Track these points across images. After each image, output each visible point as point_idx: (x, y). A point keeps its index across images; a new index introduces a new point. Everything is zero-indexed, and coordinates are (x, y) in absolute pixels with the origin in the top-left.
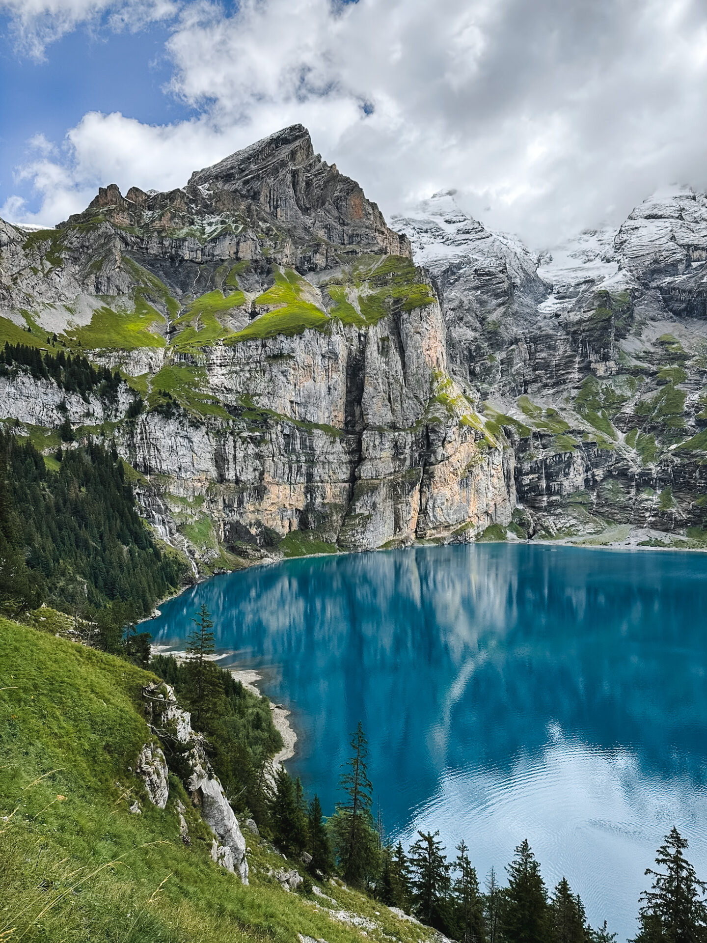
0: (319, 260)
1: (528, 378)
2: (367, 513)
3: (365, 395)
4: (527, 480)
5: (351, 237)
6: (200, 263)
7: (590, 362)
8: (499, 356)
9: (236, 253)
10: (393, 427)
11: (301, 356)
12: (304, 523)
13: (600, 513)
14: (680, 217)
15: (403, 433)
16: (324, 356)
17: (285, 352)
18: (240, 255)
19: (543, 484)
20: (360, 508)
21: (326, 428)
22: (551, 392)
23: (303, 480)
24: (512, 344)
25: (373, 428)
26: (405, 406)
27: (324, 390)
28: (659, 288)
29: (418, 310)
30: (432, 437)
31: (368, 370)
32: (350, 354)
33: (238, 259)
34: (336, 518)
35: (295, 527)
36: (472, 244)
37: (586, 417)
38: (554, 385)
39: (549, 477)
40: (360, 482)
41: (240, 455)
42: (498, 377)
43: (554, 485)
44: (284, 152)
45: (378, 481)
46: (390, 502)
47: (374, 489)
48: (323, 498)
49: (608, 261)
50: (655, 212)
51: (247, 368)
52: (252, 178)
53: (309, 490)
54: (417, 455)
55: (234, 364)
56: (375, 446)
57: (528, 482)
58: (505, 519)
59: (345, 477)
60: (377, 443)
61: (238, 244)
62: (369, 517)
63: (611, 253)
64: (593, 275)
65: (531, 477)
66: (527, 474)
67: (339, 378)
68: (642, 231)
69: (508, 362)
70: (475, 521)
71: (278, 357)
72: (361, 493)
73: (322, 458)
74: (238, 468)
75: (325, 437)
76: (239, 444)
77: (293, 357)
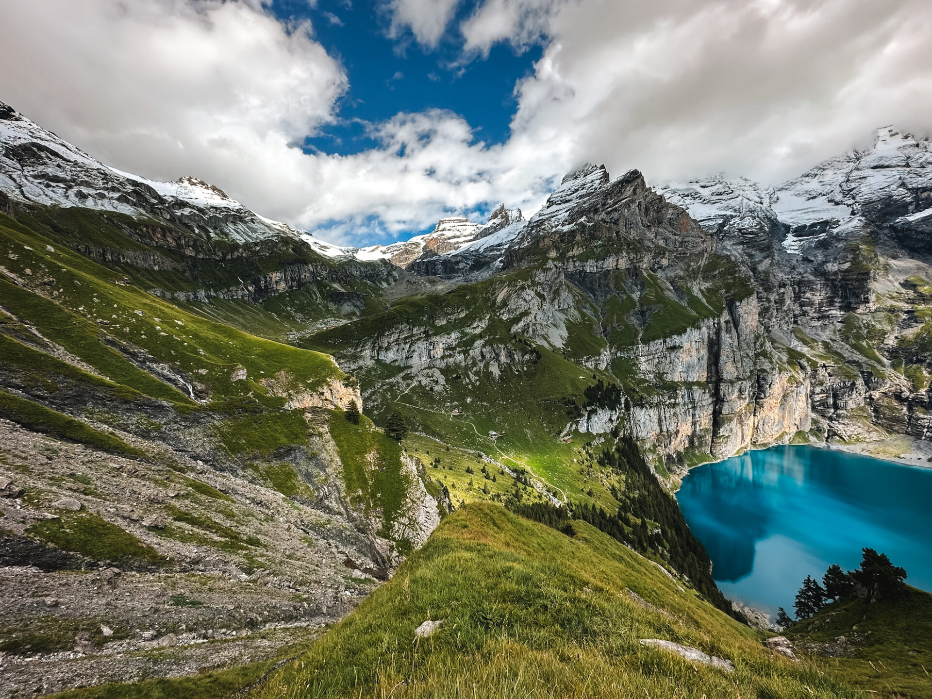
0: (664, 261)
2: (727, 435)
3: (721, 362)
4: (817, 398)
6: (596, 274)
7: (850, 303)
9: (617, 266)
10: (738, 379)
11: (685, 345)
12: (692, 443)
13: (879, 424)
15: (744, 382)
16: (696, 342)
17: (677, 344)
18: (619, 266)
19: (831, 401)
20: (722, 431)
21: (698, 383)
22: (818, 324)
23: (690, 418)
24: (782, 288)
25: (725, 382)
26: (744, 364)
27: (696, 361)
29: (746, 299)
30: (762, 382)
31: (723, 346)
32: (709, 337)
33: (617, 269)
34: (709, 438)
37: (854, 347)
38: (819, 319)
39: (836, 397)
40: (721, 416)
41: (667, 416)
42: (775, 314)
43: (840, 403)
45: (732, 415)
46: (739, 426)
47: (731, 420)
48: (700, 426)
51: (657, 356)
53: (694, 424)
54: (751, 393)
55: (649, 355)
56: (729, 393)
58: (807, 427)
59: (711, 412)
60: (730, 391)
61: (617, 261)
62: (728, 437)
65: (821, 396)
66: (819, 394)
67: (704, 352)
70: (787, 430)
71: (673, 348)
72: (723, 423)
73: (699, 404)
74: (667, 424)
75: (699, 391)
76: (666, 409)
77: (681, 347)
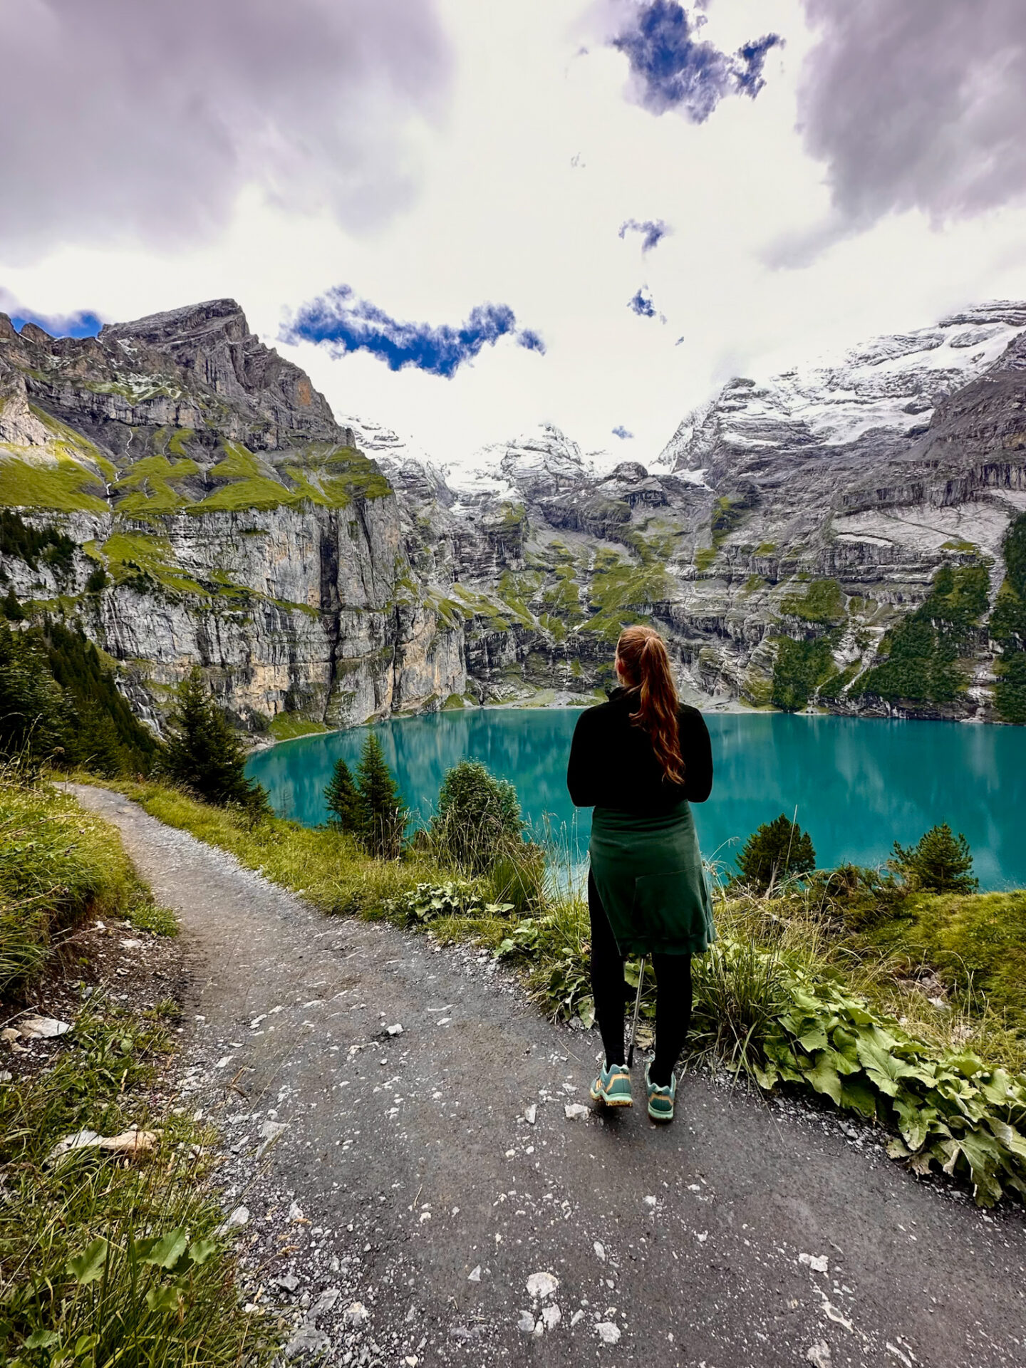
0: (269, 439)
1: (457, 568)
2: (351, 691)
3: (340, 576)
4: (473, 655)
5: (300, 422)
6: (130, 425)
7: (505, 559)
8: (433, 548)
9: (177, 419)
10: (368, 608)
11: (275, 533)
12: (290, 705)
13: (531, 681)
14: (549, 452)
15: (377, 614)
16: (298, 535)
17: (259, 527)
18: (181, 422)
19: (486, 658)
20: (345, 686)
21: (304, 607)
22: (477, 581)
23: (286, 660)
24: (441, 539)
25: (350, 609)
26: (377, 588)
27: (299, 569)
28: (540, 505)
29: (380, 498)
30: (403, 617)
31: (343, 551)
32: (322, 534)
33: (178, 426)
34: (321, 697)
35: (280, 709)
36: (389, 451)
37: (508, 603)
38: (478, 576)
39: (490, 653)
40: (342, 661)
41: (224, 635)
42: (434, 566)
43: (495, 659)
44: (218, 324)
45: (359, 660)
46: (370, 680)
47: (356, 667)
48: (307, 678)
49: (499, 479)
50: (531, 445)
51: (217, 541)
52: (182, 344)
53: (293, 671)
54: (389, 634)
55: (201, 536)
56: (353, 626)
57: (474, 657)
58: (461, 689)
59: (326, 656)
60: (355, 623)
61: (178, 410)
62: (353, 695)
63: (500, 473)
64: (489, 489)
65: (476, 652)
66: (473, 650)
67: (313, 557)
68: (522, 459)
69: (439, 554)
70: (438, 693)
71: (251, 531)
72: (345, 672)
73: (303, 638)
74: (224, 650)
75: (304, 617)
76: (222, 622)
77: (267, 533)
